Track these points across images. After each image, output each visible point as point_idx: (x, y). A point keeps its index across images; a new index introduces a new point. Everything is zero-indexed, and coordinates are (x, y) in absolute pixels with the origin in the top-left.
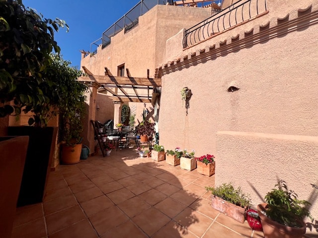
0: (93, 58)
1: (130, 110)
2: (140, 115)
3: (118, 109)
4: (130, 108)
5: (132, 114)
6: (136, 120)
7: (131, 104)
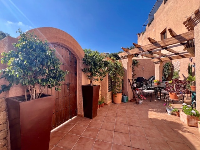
0: (144, 35)
1: (173, 66)
2: (185, 70)
3: (158, 68)
4: (174, 65)
5: (176, 70)
6: (180, 75)
7: (173, 62)
